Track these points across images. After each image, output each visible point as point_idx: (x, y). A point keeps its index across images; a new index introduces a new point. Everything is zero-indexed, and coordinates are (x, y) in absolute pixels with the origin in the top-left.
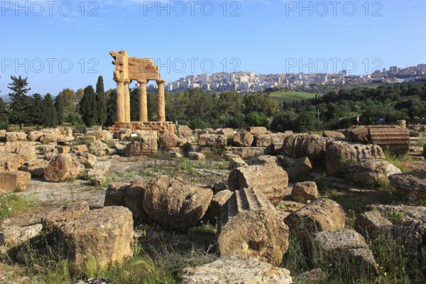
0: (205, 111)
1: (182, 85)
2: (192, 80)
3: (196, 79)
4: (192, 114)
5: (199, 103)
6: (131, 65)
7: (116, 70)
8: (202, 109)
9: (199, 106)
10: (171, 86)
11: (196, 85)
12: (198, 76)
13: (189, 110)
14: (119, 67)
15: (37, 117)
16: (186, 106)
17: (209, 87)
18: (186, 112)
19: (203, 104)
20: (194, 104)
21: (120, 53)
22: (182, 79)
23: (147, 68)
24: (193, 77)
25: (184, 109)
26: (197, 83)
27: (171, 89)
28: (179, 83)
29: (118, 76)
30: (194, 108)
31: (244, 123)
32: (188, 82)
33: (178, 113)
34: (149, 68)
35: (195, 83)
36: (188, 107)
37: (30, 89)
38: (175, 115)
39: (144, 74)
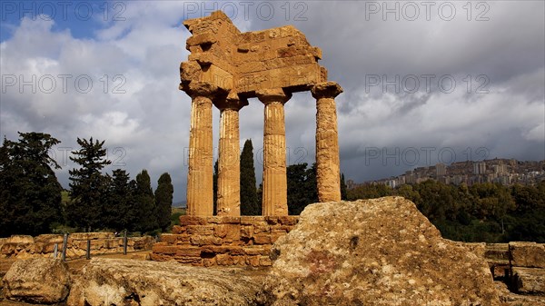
6: (242, 51)
14: (199, 54)
22: (409, 173)
23: (283, 53)
29: (195, 79)
39: (275, 73)
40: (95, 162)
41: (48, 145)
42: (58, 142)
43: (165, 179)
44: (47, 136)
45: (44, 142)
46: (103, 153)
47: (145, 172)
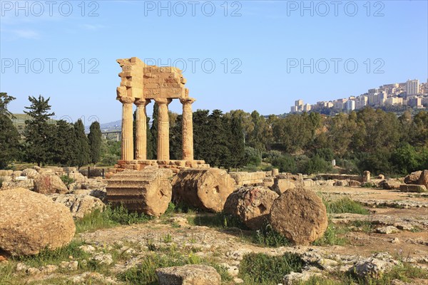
0: (385, 145)
1: (371, 102)
2: (389, 92)
3: (397, 90)
4: (362, 149)
5: (374, 132)
6: (148, 77)
7: (122, 85)
8: (379, 142)
9: (374, 136)
10: (353, 102)
11: (396, 101)
12: (400, 85)
13: (356, 142)
14: (126, 81)
15: (58, 152)
16: (350, 135)
17: (419, 103)
18: (351, 146)
19: (381, 132)
20: (365, 132)
21: (130, 60)
22: (372, 91)
23: (167, 81)
24: (392, 86)
25: (348, 141)
26: (399, 96)
27: (353, 108)
28: (366, 99)
29: (124, 95)
30: (366, 139)
31: (387, 165)
32: (382, 96)
33: (336, 147)
34: (170, 81)
35: (395, 96)
36: (355, 137)
37: (53, 114)
38: (331, 150)
39: (163, 90)
40: (43, 114)
41: (6, 102)
42: (14, 99)
43: (95, 126)
44: (4, 95)
45: (3, 99)
46: (48, 107)
47: (80, 122)
